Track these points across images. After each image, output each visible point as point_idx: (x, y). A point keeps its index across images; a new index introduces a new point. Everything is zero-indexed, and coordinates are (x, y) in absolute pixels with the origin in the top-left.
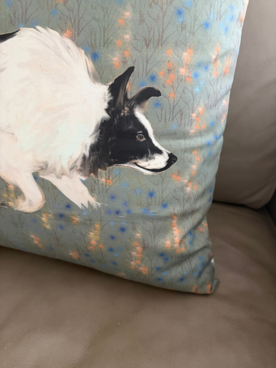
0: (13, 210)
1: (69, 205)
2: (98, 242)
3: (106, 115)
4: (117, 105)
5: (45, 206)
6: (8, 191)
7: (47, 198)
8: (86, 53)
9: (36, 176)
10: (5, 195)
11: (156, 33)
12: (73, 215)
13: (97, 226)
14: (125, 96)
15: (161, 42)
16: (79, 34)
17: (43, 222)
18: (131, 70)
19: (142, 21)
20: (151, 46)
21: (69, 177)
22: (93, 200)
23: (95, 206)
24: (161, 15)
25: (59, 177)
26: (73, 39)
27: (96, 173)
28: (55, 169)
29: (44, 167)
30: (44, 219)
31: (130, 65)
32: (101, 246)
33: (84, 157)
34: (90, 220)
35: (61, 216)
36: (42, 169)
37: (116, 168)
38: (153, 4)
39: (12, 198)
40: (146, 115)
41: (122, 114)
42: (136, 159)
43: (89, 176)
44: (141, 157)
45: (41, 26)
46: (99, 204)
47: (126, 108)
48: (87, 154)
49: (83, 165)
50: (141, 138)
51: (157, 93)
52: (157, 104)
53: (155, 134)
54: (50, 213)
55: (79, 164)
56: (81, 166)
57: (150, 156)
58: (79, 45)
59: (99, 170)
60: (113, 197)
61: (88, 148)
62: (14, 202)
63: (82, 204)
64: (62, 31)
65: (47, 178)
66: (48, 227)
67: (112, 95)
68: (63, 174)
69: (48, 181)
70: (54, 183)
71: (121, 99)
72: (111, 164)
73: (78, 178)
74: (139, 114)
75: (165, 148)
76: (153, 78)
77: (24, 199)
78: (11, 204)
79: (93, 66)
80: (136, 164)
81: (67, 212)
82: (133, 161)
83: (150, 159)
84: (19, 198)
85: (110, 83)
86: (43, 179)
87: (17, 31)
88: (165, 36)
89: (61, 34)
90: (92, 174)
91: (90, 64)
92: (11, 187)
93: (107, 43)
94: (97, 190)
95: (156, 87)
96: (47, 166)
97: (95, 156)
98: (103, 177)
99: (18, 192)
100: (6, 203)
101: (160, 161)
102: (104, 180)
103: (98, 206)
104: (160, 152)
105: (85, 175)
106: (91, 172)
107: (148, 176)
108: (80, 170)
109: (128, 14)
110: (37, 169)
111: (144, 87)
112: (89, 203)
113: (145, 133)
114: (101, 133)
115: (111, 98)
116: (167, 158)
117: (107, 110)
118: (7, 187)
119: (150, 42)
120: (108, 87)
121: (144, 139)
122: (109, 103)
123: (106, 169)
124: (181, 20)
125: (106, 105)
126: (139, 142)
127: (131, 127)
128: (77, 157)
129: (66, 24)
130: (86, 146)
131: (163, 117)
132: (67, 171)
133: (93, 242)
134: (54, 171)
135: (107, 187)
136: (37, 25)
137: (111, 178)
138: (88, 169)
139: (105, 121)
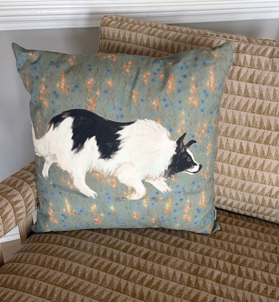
1: (158, 192)
3: (175, 153)
9: (143, 182)
18: (185, 134)
26: (161, 124)
28: (152, 177)
33: (166, 171)
35: (154, 198)
36: (146, 178)
37: (179, 174)
39: (129, 194)
41: (182, 152)
42: (187, 169)
43: (167, 178)
44: (189, 168)
46: (171, 190)
47: (183, 149)
48: (167, 169)
49: (165, 174)
54: (148, 198)
55: (163, 174)
56: (164, 174)
57: (192, 167)
58: (164, 126)
61: (167, 167)
62: (130, 196)
63: (164, 191)
64: (156, 121)
67: (178, 145)
68: (156, 179)
70: (151, 184)
71: (181, 145)
73: (163, 179)
74: (188, 151)
76: (193, 136)
77: (136, 193)
80: (187, 171)
82: (186, 170)
84: (133, 193)
86: (147, 182)
87: (135, 121)
90: (169, 177)
91: (169, 133)
94: (171, 184)
96: (149, 176)
97: (170, 170)
102: (174, 179)
103: (171, 191)
105: (166, 178)
106: (168, 176)
110: (144, 178)
111: (190, 140)
113: (191, 158)
114: (173, 160)
115: (177, 146)
117: (176, 151)
120: (176, 142)
122: (177, 148)
125: (175, 149)
127: (185, 156)
130: (166, 166)
132: (158, 177)
135: (175, 182)
137: (177, 178)
138: (167, 175)
139: (175, 155)
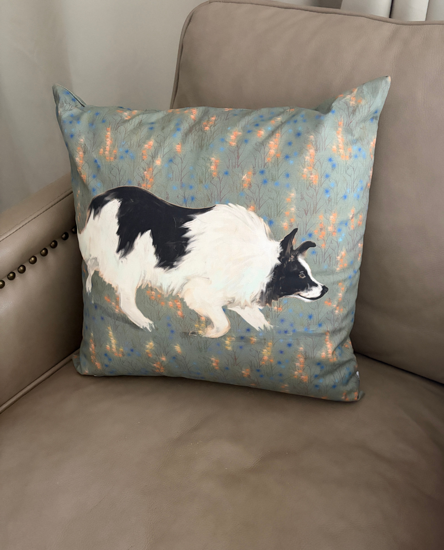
0: (201, 337)
2: (270, 357)
4: (286, 254)
5: (230, 331)
6: (200, 322)
7: (231, 325)
8: (264, 221)
10: (197, 326)
11: (312, 206)
12: (252, 337)
13: (270, 344)
14: (292, 248)
15: (315, 211)
16: (259, 208)
17: (226, 345)
19: (302, 198)
20: (309, 214)
21: (251, 307)
22: (267, 324)
23: (269, 328)
24: (315, 194)
25: (243, 308)
27: (270, 303)
29: (232, 302)
30: (227, 342)
31: (295, 227)
32: (272, 360)
34: (265, 339)
38: (309, 187)
40: (306, 260)
45: (232, 203)
50: (302, 276)
51: (313, 245)
52: (314, 252)
53: (312, 272)
59: (273, 301)
60: (282, 321)
65: (233, 309)
66: (229, 348)
69: (234, 312)
72: (281, 296)
75: (320, 282)
78: (200, 332)
79: (269, 229)
81: (247, 335)
83: (309, 290)
85: (281, 240)
88: (318, 207)
89: (246, 209)
92: (203, 319)
93: (279, 214)
95: (313, 241)
98: (275, 305)
99: (209, 322)
100: (196, 332)
101: (316, 292)
104: (316, 285)
107: (308, 303)
108: (259, 302)
109: (293, 195)
112: (264, 326)
116: (321, 289)
118: (199, 318)
119: (308, 211)
121: (305, 277)
123: (277, 300)
124: (328, 196)
126: (301, 279)
128: (257, 292)
129: (250, 202)
131: (318, 260)
133: (266, 358)
134: (239, 304)
136: (229, 202)
